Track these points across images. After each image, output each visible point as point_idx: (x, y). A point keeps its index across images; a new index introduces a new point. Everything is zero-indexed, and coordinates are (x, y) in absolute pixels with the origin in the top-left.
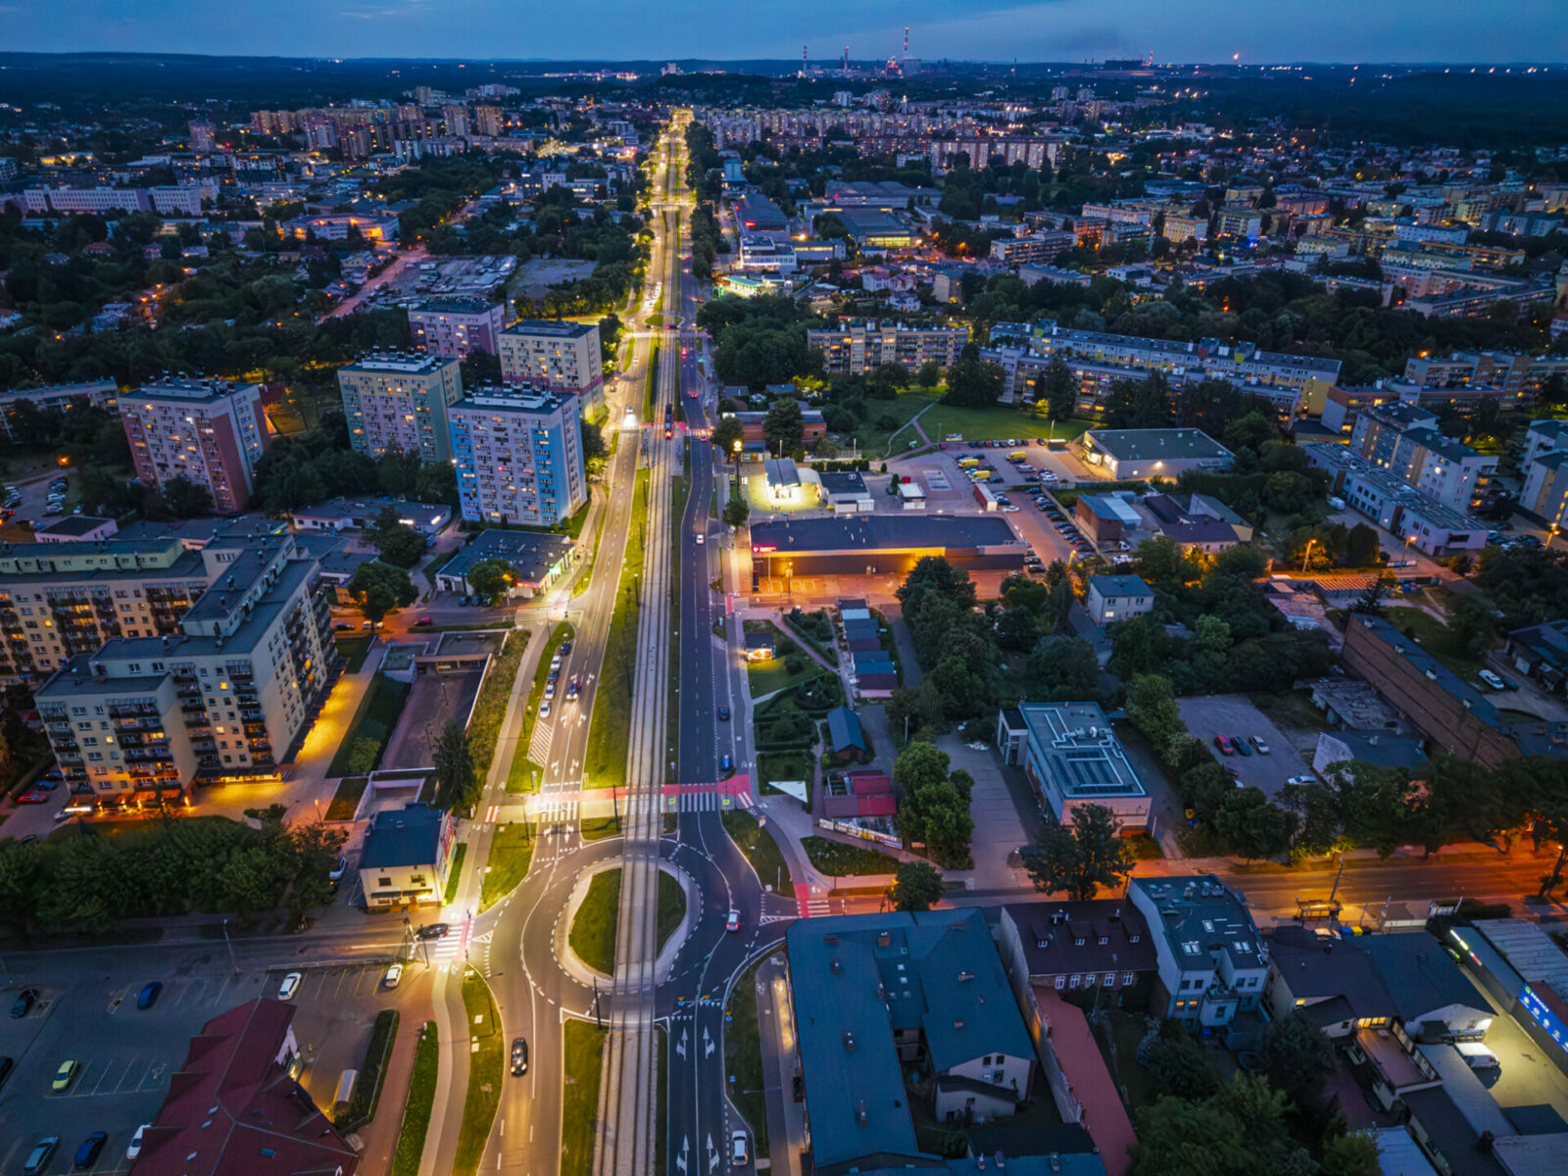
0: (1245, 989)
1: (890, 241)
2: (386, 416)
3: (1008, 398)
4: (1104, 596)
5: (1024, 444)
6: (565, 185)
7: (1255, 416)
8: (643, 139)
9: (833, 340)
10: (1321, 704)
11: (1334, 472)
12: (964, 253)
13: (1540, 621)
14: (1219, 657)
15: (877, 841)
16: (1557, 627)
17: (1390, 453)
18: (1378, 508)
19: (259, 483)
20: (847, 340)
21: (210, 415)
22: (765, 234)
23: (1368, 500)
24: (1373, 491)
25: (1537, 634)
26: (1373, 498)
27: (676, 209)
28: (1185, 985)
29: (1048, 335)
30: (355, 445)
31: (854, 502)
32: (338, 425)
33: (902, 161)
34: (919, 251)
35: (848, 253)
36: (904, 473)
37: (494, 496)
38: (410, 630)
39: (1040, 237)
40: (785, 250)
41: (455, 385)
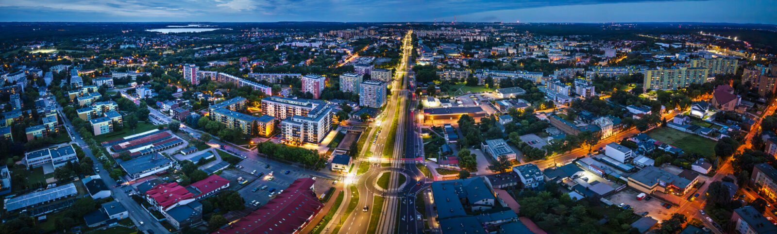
1: (453, 55)
2: (347, 85)
3: (479, 84)
6: (386, 43)
7: (529, 83)
8: (402, 36)
9: (441, 73)
11: (544, 92)
12: (469, 57)
17: (553, 87)
18: (553, 97)
19: (321, 95)
20: (444, 73)
21: (316, 81)
22: (427, 54)
23: (551, 96)
27: (408, 49)
29: (487, 71)
30: (340, 90)
31: (447, 105)
32: (338, 86)
33: (455, 40)
34: (459, 57)
35: (444, 57)
36: (458, 99)
37: (367, 101)
38: (347, 125)
39: (485, 53)
40: (431, 56)
41: (362, 80)
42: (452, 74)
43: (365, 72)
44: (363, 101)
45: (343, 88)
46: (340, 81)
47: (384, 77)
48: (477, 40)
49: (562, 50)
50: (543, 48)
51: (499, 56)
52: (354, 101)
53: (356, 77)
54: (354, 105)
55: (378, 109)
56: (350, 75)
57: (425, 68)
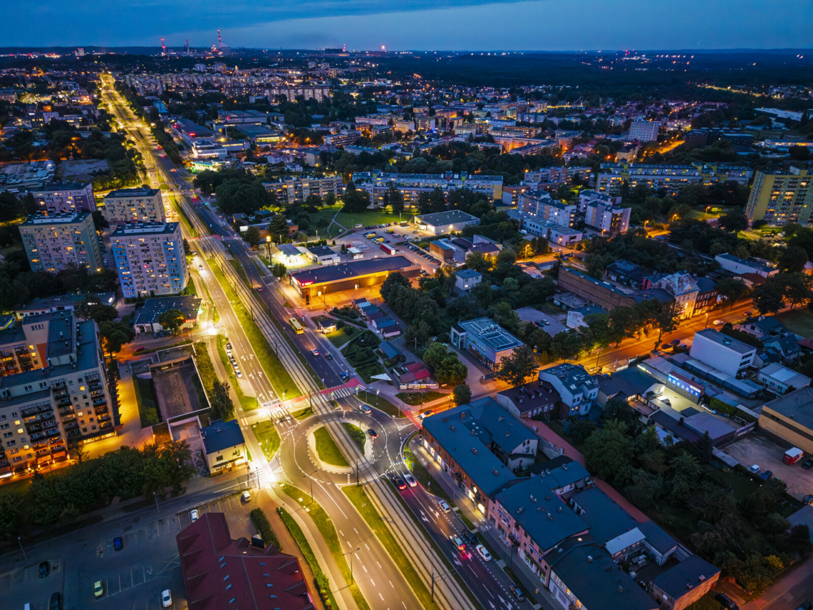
0: (592, 398)
1: (269, 139)
2: (54, 249)
3: (371, 207)
4: (463, 278)
5: (389, 225)
8: (90, 92)
9: (277, 188)
10: (558, 303)
11: (519, 219)
12: (309, 143)
13: (614, 261)
14: (518, 293)
15: (428, 388)
16: (620, 262)
17: (535, 210)
18: (539, 231)
20: (285, 186)
22: (205, 139)
23: (535, 229)
24: (536, 225)
25: (615, 266)
26: (537, 227)
27: (135, 129)
28: (574, 401)
29: (379, 176)
30: (34, 269)
31: (330, 259)
33: (252, 100)
34: (286, 143)
35: (251, 146)
36: (346, 243)
37: (143, 282)
38: (135, 354)
39: (345, 133)
40: (219, 146)
41: (92, 227)
42: (301, 187)
43: (77, 205)
44: (131, 283)
45: (44, 263)
46: (26, 244)
47: (147, 211)
48: (307, 99)
49: (518, 124)
50: (471, 118)
51: (379, 139)
52: (102, 291)
53: (76, 221)
54: (111, 300)
55: (180, 294)
56: (56, 220)
57: (227, 177)
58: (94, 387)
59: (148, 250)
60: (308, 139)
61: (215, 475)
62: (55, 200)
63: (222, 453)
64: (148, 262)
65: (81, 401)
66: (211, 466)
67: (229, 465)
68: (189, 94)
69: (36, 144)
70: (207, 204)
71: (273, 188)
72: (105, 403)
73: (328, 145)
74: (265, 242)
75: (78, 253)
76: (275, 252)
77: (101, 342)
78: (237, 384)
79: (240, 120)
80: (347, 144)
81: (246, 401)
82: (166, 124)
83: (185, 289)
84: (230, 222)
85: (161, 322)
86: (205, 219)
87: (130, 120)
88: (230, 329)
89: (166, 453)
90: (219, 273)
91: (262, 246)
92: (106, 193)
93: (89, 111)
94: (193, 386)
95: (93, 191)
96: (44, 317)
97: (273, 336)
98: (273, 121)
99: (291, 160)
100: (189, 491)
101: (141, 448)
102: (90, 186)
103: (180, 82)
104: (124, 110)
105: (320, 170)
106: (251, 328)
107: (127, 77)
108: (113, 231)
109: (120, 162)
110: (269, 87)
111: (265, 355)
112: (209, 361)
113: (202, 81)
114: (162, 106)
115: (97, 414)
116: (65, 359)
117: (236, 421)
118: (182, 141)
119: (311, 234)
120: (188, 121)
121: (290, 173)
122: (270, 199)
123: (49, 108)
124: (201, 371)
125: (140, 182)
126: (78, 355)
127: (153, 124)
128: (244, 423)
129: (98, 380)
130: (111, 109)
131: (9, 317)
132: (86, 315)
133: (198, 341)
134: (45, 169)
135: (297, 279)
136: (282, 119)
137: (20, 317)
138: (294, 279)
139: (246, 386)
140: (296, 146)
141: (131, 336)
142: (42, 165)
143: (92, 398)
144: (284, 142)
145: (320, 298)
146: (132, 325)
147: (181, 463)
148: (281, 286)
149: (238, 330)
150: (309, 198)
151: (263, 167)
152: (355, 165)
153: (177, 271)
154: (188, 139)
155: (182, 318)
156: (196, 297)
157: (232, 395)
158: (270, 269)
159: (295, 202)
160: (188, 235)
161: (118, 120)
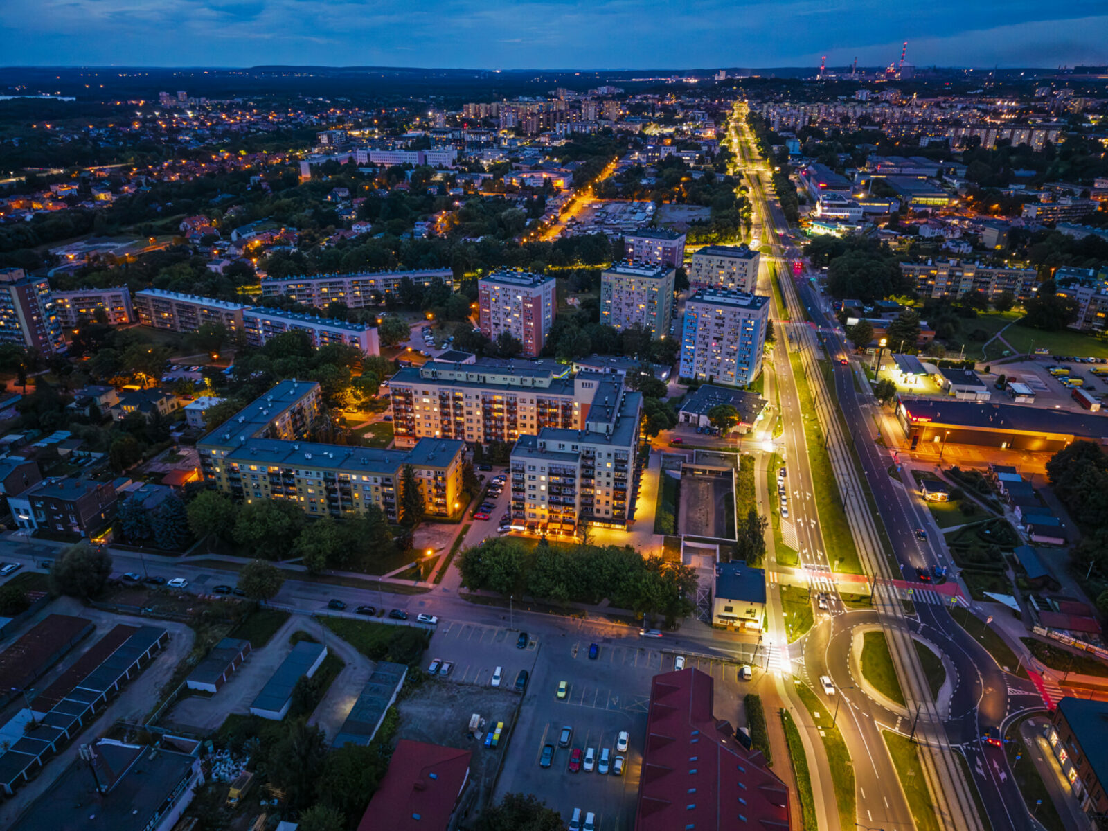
1: (931, 201)
2: (627, 304)
5: (1103, 362)
6: (676, 154)
8: (717, 124)
9: (921, 272)
12: (996, 212)
19: (549, 341)
20: (933, 272)
21: (533, 296)
22: (838, 192)
27: (754, 173)
30: (602, 321)
31: (973, 392)
32: (593, 308)
33: (924, 142)
34: (956, 209)
35: (901, 208)
36: (1007, 374)
37: (705, 362)
38: (670, 445)
39: (1067, 202)
40: (854, 204)
41: (672, 286)
42: (960, 277)
43: (664, 257)
44: (691, 361)
45: (613, 317)
46: (603, 292)
47: (736, 277)
48: (1015, 144)
52: (658, 362)
53: (657, 276)
54: (664, 375)
55: (743, 388)
56: (638, 272)
57: (852, 248)
58: (620, 468)
59: (723, 325)
60: (996, 206)
61: (717, 627)
62: (644, 248)
63: (733, 604)
64: (718, 339)
65: (604, 479)
66: (715, 614)
67: (738, 624)
68: (837, 131)
69: (644, 182)
70: (813, 279)
71: (915, 272)
72: (625, 490)
73: (1028, 219)
74: (877, 346)
75: (649, 313)
76: (887, 363)
77: (641, 420)
78: (778, 525)
79: (896, 170)
80: (1064, 222)
81: (784, 551)
82: (793, 169)
83: (751, 384)
84: (836, 308)
85: (710, 417)
86: (804, 299)
87: (752, 161)
88: (791, 450)
89: (670, 574)
90: (802, 374)
91: (871, 351)
92: (698, 248)
93: (710, 148)
94: (723, 507)
95: (685, 244)
96: (595, 375)
97: (847, 478)
98: (947, 174)
99: (957, 235)
100: (682, 632)
101: (646, 556)
102: (683, 238)
103: (829, 114)
104: (749, 148)
105: (1002, 255)
106: (820, 458)
107: (765, 106)
108: (691, 294)
109: (725, 212)
110: (957, 124)
111: (827, 500)
112: (752, 483)
113: (859, 114)
114: (795, 146)
115: (615, 498)
116: (601, 427)
117: (763, 571)
118: (807, 193)
119: (954, 349)
120: (823, 167)
121: (949, 253)
122: (904, 286)
123: (669, 141)
124: (739, 492)
125: (740, 239)
126: (616, 427)
127: (777, 169)
128: (772, 578)
129: (626, 462)
130: (735, 148)
131: (566, 367)
132: (635, 385)
133: (747, 453)
134: (644, 211)
135: (908, 409)
136: (962, 172)
137: (575, 370)
138: (903, 408)
139: (789, 532)
140: (972, 215)
141: (673, 423)
142: (642, 207)
143: (615, 479)
144: (954, 207)
145: (935, 446)
146: (677, 410)
147: (683, 594)
148: (881, 412)
149: (802, 454)
150: (967, 294)
151: (909, 240)
152: (1068, 256)
153: (747, 358)
154: (815, 189)
155: (736, 418)
156: (760, 397)
157: (768, 535)
158: (872, 384)
159: (943, 297)
160: (776, 315)
161: (738, 160)
